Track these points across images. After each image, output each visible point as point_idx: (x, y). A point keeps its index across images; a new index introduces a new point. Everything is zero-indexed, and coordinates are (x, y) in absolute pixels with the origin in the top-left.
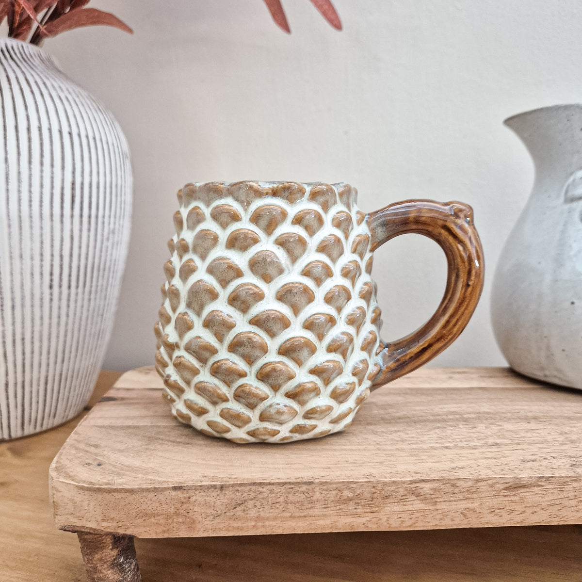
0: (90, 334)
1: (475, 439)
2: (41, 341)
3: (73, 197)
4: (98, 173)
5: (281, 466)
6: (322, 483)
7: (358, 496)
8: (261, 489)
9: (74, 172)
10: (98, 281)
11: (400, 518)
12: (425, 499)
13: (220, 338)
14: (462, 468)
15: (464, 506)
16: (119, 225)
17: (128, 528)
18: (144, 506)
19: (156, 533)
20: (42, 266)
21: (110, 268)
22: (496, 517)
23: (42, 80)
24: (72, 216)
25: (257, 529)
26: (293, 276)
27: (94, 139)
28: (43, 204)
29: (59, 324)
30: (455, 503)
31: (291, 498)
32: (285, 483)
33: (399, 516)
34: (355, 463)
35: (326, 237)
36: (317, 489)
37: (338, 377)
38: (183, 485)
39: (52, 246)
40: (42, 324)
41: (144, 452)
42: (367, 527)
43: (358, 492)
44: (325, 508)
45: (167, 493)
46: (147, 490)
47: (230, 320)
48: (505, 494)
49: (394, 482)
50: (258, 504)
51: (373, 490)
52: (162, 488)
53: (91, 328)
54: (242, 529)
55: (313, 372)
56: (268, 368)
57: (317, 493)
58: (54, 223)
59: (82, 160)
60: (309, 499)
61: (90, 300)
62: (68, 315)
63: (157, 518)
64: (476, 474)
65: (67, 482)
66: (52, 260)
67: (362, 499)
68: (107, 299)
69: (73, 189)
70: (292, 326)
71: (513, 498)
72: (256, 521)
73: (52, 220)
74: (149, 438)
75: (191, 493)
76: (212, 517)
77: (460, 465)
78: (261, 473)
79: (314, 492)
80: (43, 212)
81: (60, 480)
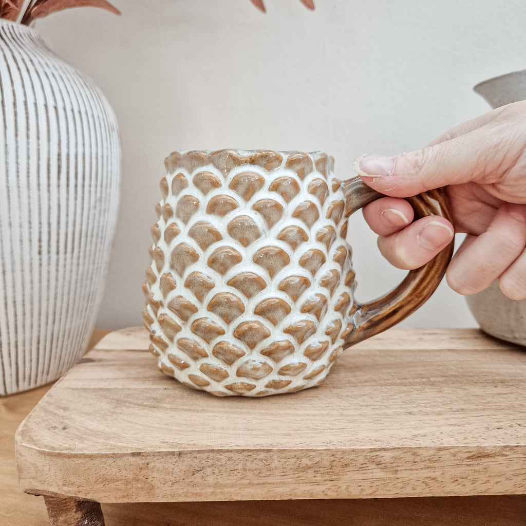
0: (80, 297)
1: (440, 404)
2: (32, 303)
3: (59, 167)
4: (84, 144)
5: (241, 432)
6: (280, 451)
7: (317, 464)
8: (218, 456)
9: (59, 144)
10: (86, 247)
11: (360, 486)
12: (386, 467)
13: (200, 298)
14: (425, 436)
15: (426, 475)
16: (106, 193)
17: (88, 493)
18: (103, 472)
19: (116, 498)
20: (30, 233)
21: (97, 235)
22: (459, 487)
23: (29, 57)
24: (59, 186)
25: (215, 496)
26: (270, 240)
27: (80, 112)
28: (30, 174)
29: (48, 287)
30: (416, 472)
31: (249, 465)
32: (244, 450)
33: (359, 484)
34: (315, 429)
35: (301, 203)
36: (275, 457)
37: (312, 336)
38: (141, 451)
39: (40, 214)
40: (32, 288)
41: (110, 416)
42: (327, 495)
43: (317, 459)
44: (284, 475)
45: (125, 458)
46: (106, 456)
47: (210, 281)
48: (468, 463)
49: (353, 450)
50: (216, 471)
51: (332, 458)
52: (121, 454)
53: (81, 292)
54: (200, 495)
55: (288, 331)
56: (245, 327)
57: (275, 461)
58: (41, 192)
59: (68, 133)
60: (267, 467)
61: (78, 265)
62: (57, 279)
63: (116, 483)
64: (438, 443)
65: (30, 447)
66: (40, 228)
67: (321, 467)
68: (96, 264)
69: (59, 160)
70: (268, 287)
71: (476, 468)
72: (214, 487)
73: (39, 190)
74: (118, 400)
75: (150, 459)
76: (171, 483)
77: (422, 432)
78: (220, 440)
79: (273, 460)
80: (30, 182)
81: (23, 444)
